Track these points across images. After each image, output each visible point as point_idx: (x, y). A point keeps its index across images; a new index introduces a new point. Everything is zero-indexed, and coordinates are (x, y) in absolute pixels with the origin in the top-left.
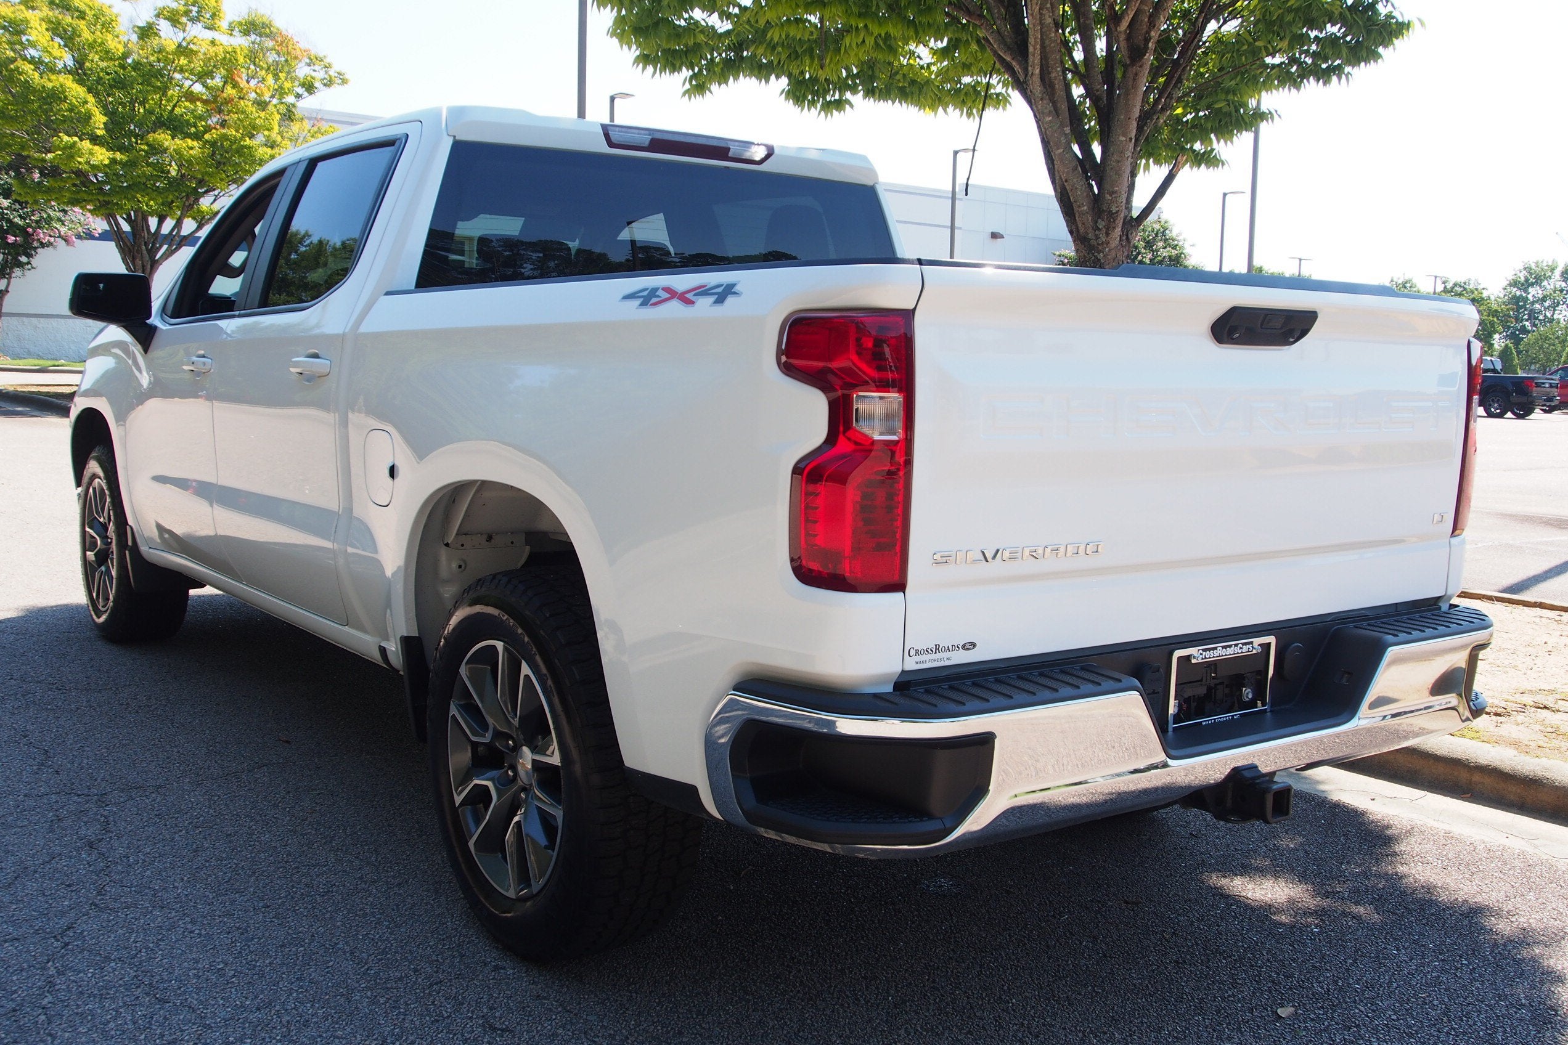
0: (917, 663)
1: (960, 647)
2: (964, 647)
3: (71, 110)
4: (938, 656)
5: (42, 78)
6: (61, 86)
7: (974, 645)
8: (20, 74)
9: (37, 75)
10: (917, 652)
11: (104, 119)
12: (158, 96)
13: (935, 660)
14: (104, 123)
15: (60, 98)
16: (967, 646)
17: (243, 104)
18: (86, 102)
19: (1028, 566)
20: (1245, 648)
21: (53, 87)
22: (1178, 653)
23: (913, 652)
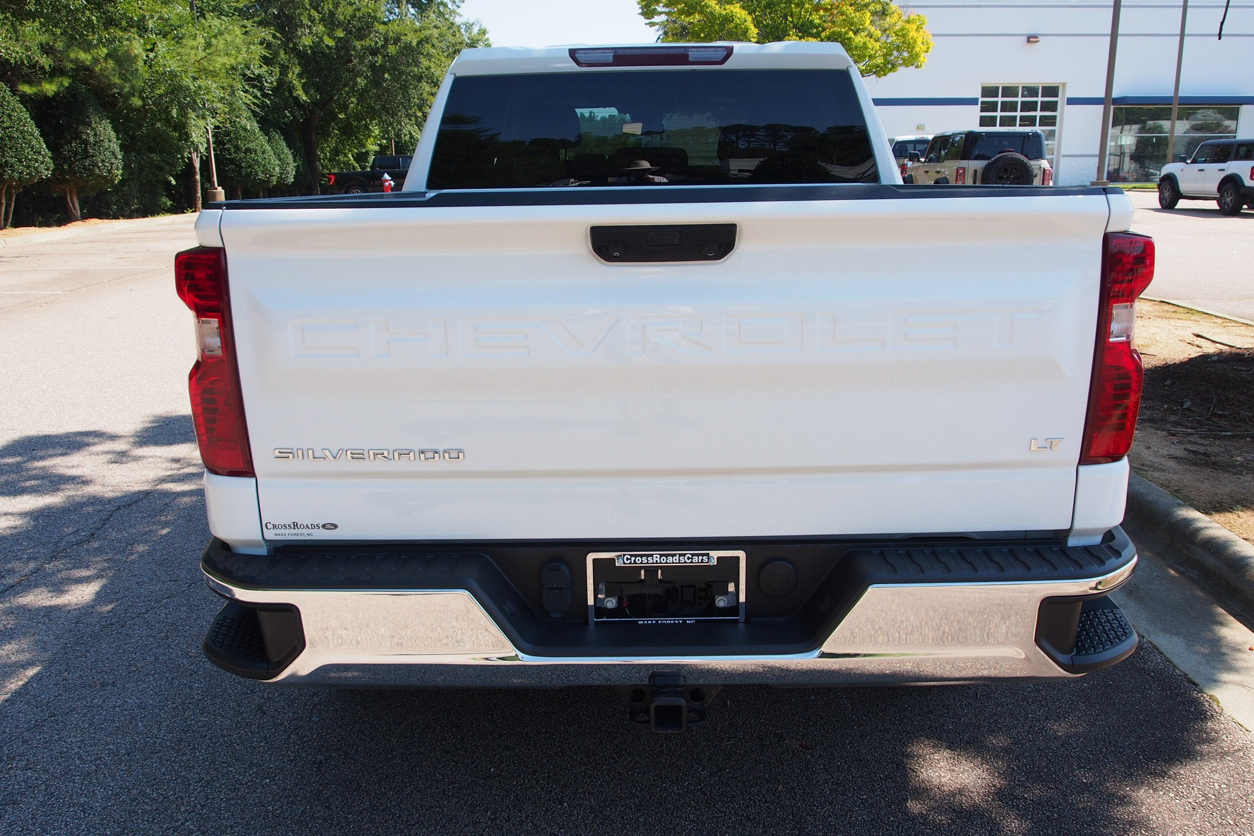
0: (276, 535)
1: (320, 526)
2: (324, 526)
3: (736, 27)
4: (296, 531)
5: (721, 8)
6: (731, 12)
7: (336, 527)
8: (708, 7)
9: (717, 7)
10: (274, 526)
11: (757, 31)
12: (799, 9)
13: (295, 534)
14: (757, 34)
15: (729, 20)
16: (328, 526)
17: (845, 8)
18: (745, 21)
19: (379, 465)
20: (695, 559)
21: (726, 14)
22: (591, 557)
23: (269, 526)
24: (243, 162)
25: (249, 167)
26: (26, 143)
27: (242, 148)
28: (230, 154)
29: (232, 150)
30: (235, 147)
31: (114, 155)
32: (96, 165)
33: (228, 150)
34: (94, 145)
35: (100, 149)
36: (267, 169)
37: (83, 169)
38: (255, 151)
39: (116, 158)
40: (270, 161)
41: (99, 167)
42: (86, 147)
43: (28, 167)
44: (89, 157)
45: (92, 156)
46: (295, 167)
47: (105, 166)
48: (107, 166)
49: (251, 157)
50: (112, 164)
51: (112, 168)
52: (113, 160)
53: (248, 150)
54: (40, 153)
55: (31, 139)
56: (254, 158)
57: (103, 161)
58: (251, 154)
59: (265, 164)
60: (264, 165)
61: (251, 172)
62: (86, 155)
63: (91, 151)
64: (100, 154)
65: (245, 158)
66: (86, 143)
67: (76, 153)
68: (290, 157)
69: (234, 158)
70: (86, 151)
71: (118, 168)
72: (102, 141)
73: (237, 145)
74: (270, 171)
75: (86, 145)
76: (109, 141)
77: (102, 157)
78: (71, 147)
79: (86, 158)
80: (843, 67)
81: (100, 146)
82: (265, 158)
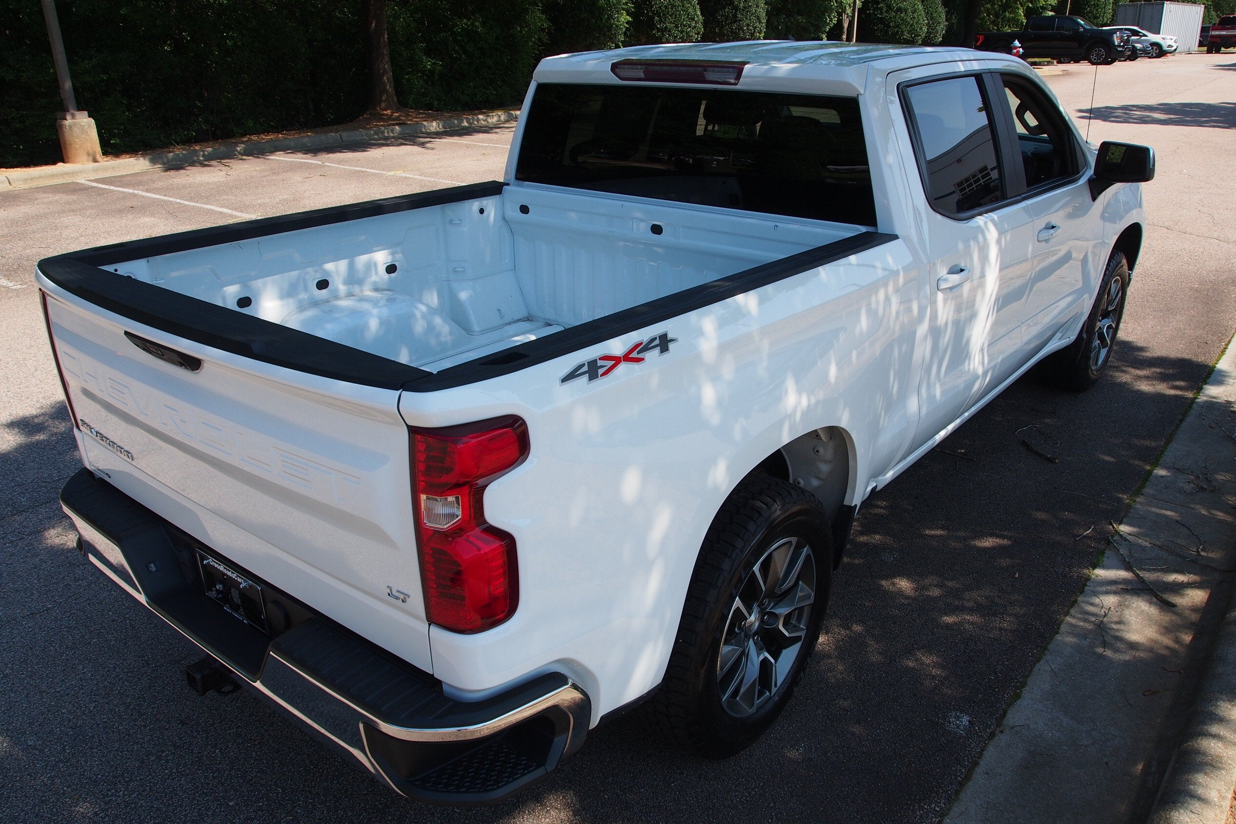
24: (892, 21)
25: (897, 26)
26: (684, 11)
27: (893, 8)
28: (881, 13)
29: (885, 9)
30: (887, 6)
31: (759, 19)
32: (741, 29)
33: (881, 9)
34: (743, 10)
35: (747, 14)
36: (913, 29)
37: (731, 32)
38: (906, 10)
39: (760, 22)
40: (919, 20)
41: (743, 31)
42: (736, 12)
43: (682, 32)
44: (736, 21)
45: (740, 20)
46: (946, 26)
47: (749, 30)
48: (751, 30)
49: (901, 16)
50: (755, 27)
51: (755, 31)
52: (757, 24)
53: (900, 10)
54: (693, 19)
55: (689, 7)
56: (903, 18)
57: (748, 25)
58: (902, 13)
59: (913, 23)
60: (912, 25)
61: (898, 31)
62: (735, 20)
63: (740, 16)
64: (746, 19)
65: (895, 17)
66: (736, 8)
67: (727, 18)
68: (943, 16)
69: (884, 18)
70: (735, 16)
71: (761, 31)
72: (751, 6)
73: (890, 4)
74: (916, 30)
75: (736, 11)
76: (757, 7)
77: (747, 21)
78: (725, 12)
79: (734, 22)
80: (852, 94)
81: (748, 12)
82: (914, 18)
